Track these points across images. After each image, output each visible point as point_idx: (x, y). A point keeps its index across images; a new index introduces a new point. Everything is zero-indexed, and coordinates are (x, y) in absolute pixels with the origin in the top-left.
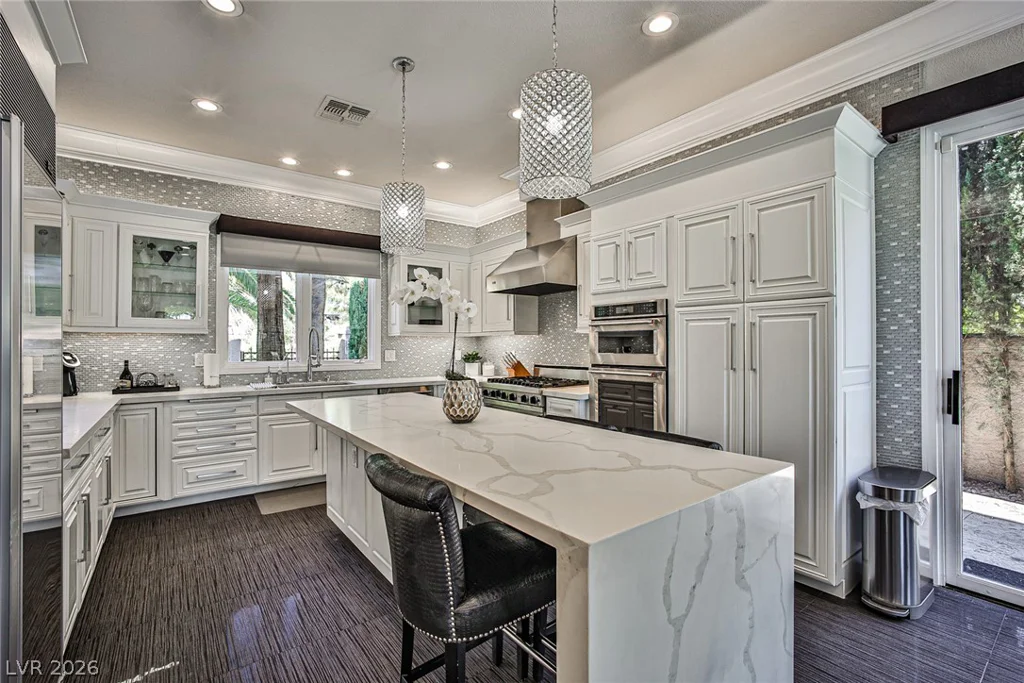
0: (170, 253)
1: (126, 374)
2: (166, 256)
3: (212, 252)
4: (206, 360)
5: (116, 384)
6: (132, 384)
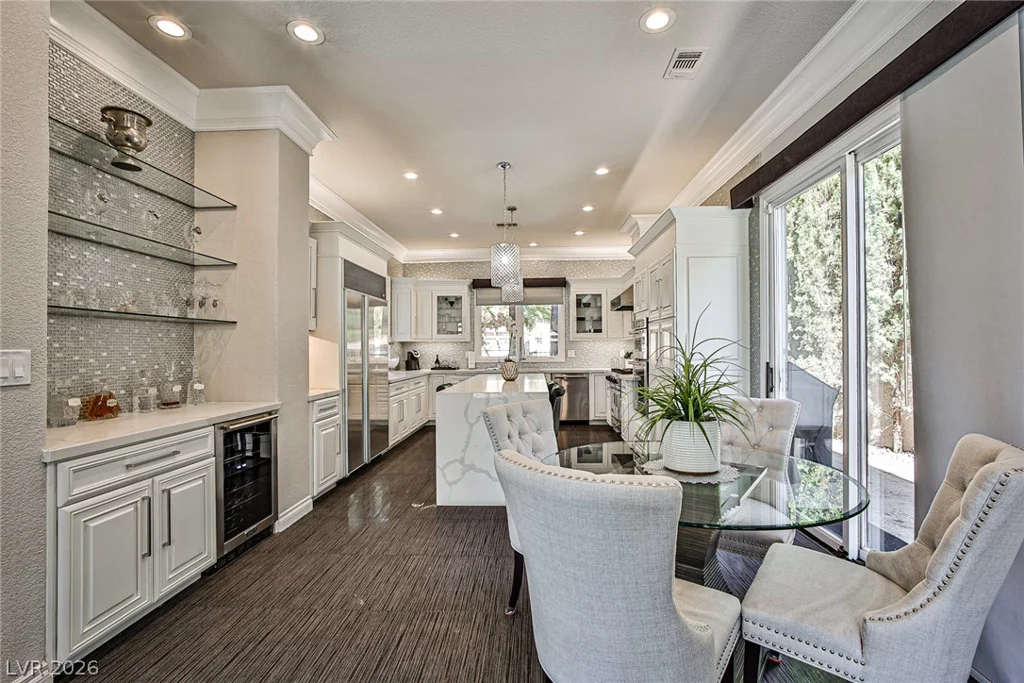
1: (437, 361)
3: (472, 299)
4: (469, 354)
5: (434, 365)
6: (439, 366)
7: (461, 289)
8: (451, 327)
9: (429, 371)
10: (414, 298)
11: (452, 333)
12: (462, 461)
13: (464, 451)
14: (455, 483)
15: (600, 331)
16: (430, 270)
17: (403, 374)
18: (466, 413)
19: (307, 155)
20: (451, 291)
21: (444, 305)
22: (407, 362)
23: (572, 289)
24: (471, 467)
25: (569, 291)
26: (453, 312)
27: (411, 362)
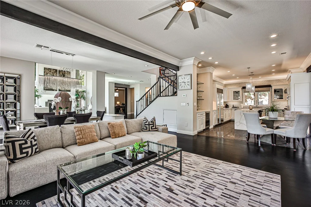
0: (237, 92)
1: (233, 106)
2: (237, 93)
3: (242, 91)
4: (242, 104)
5: (232, 107)
6: (234, 107)
7: (240, 89)
8: (236, 98)
9: (231, 108)
10: (227, 92)
11: (237, 99)
12: (239, 122)
13: (240, 120)
14: (238, 126)
15: (283, 98)
16: (231, 85)
17: (225, 108)
18: (240, 114)
19: (212, 73)
20: (237, 90)
21: (235, 93)
22: (226, 106)
23: (273, 88)
24: (241, 123)
25: (272, 88)
26: (237, 95)
27: (227, 106)
